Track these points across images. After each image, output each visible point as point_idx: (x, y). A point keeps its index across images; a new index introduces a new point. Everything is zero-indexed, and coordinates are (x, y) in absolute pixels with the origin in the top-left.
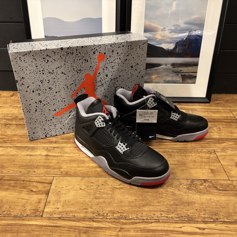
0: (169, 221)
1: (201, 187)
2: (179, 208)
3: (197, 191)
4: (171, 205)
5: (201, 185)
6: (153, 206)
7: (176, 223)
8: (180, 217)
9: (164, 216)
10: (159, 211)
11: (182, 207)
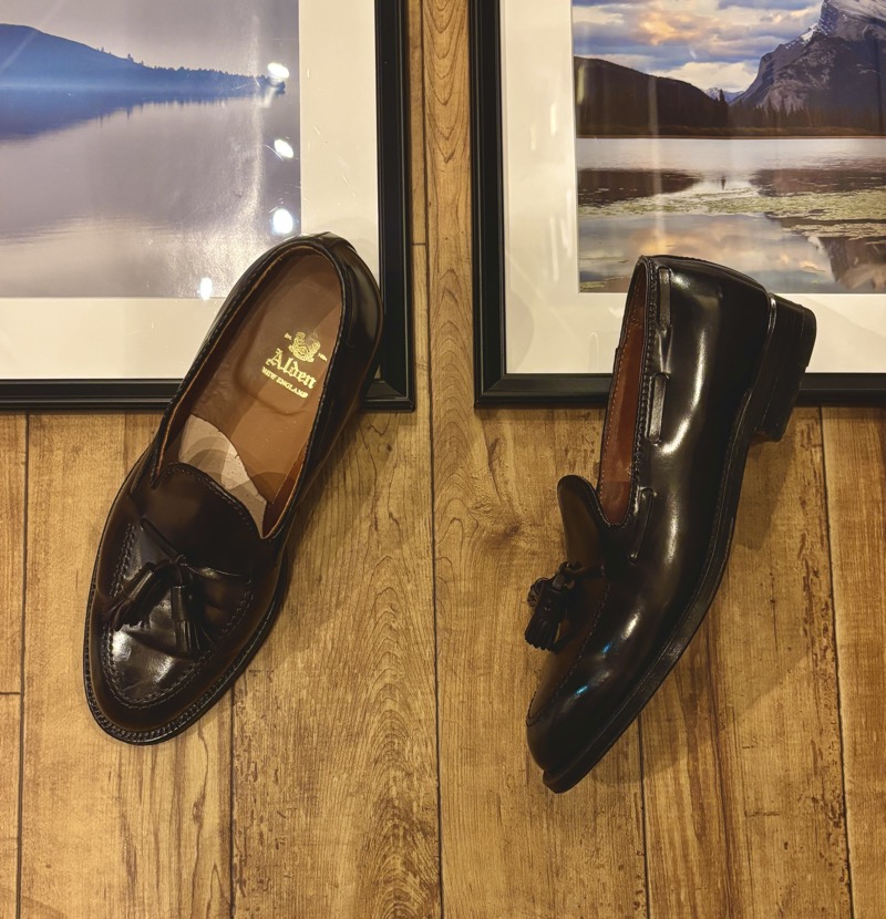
2: (286, 744)
3: (371, 836)
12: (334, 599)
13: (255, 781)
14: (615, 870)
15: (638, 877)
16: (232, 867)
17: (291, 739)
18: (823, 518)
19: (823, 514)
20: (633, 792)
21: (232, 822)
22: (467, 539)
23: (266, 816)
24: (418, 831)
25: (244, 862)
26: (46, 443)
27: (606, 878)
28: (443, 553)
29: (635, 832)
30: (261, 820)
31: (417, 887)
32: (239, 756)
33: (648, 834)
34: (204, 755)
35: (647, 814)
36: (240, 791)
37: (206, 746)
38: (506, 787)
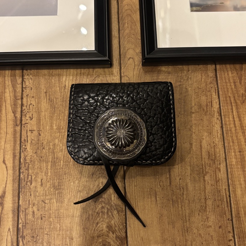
0: (18, 142)
1: (105, 226)
2: (47, 166)
3: (91, 213)
4: (53, 153)
5: (107, 227)
6: (51, 118)
7: (14, 156)
8: (27, 165)
9: (27, 136)
10: (40, 128)
11: (49, 174)
13: (31, 185)
14: (217, 228)
15: (229, 232)
16: (18, 229)
17: (50, 164)
20: (224, 187)
21: (19, 206)
22: (136, 67)
23: (36, 203)
24: (115, 209)
25: (24, 226)
27: (213, 233)
28: (125, 74)
29: (226, 209)
30: (34, 205)
31: (114, 239)
32: (23, 172)
33: (233, 209)
34: (5, 172)
35: (232, 199)
36: (23, 190)
37: (6, 167)
38: (159, 186)
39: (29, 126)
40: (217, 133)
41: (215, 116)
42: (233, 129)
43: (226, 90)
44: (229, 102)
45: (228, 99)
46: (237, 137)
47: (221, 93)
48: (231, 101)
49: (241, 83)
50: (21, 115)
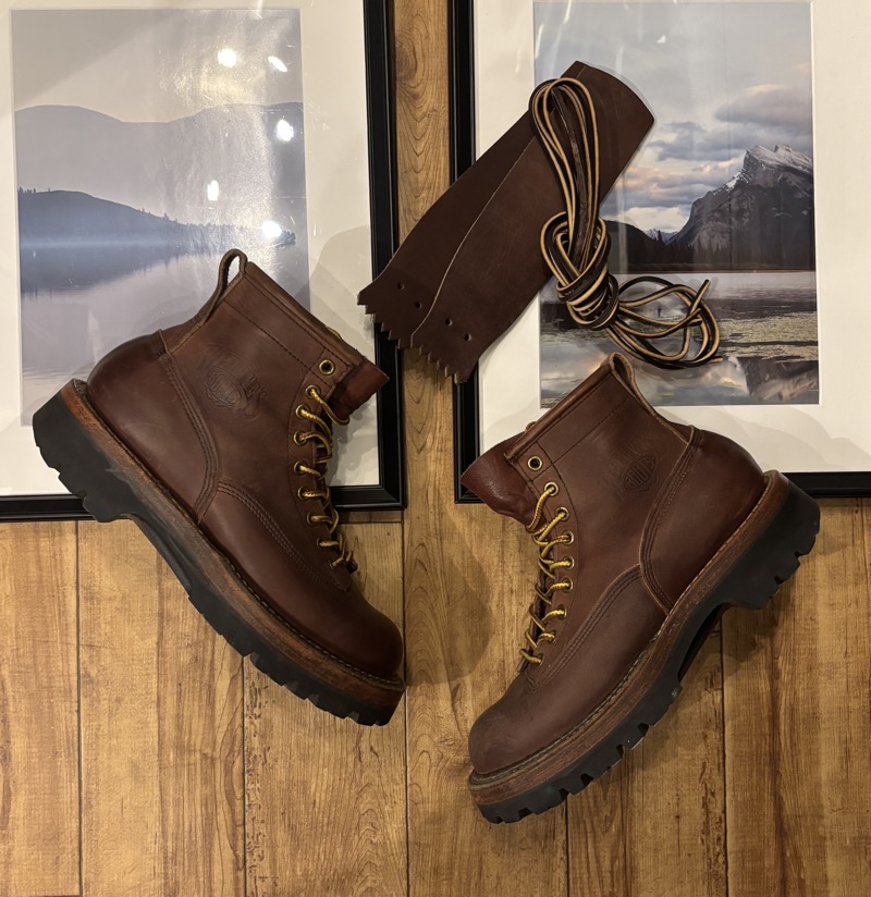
9: (256, 888)
10: (275, 874)
12: (326, 819)
18: (721, 749)
19: (721, 747)
22: (433, 768)
26: (95, 695)
28: (415, 780)
39: (258, 870)
40: (559, 882)
41: (558, 855)
42: (585, 877)
43: (579, 809)
44: (582, 830)
45: (582, 826)
46: (590, 888)
47: (570, 815)
48: (585, 828)
49: (605, 799)
50: (245, 852)
